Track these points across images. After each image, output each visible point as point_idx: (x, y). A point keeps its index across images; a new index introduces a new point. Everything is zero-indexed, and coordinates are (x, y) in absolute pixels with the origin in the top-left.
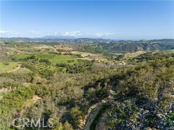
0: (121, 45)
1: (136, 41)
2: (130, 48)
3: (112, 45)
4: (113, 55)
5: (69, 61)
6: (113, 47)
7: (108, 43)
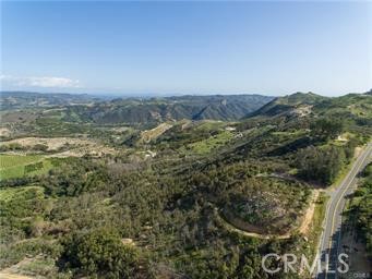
0: (120, 110)
1: (145, 101)
2: (138, 115)
3: (101, 110)
4: (112, 133)
5: (30, 168)
6: (102, 114)
7: (90, 105)
